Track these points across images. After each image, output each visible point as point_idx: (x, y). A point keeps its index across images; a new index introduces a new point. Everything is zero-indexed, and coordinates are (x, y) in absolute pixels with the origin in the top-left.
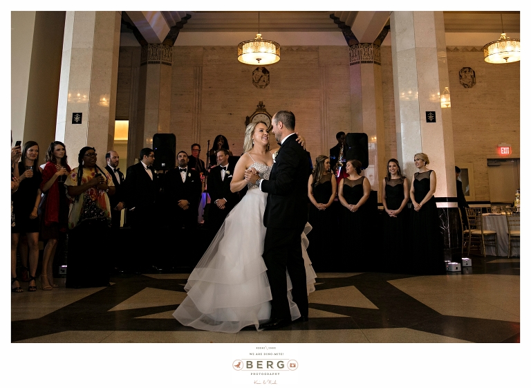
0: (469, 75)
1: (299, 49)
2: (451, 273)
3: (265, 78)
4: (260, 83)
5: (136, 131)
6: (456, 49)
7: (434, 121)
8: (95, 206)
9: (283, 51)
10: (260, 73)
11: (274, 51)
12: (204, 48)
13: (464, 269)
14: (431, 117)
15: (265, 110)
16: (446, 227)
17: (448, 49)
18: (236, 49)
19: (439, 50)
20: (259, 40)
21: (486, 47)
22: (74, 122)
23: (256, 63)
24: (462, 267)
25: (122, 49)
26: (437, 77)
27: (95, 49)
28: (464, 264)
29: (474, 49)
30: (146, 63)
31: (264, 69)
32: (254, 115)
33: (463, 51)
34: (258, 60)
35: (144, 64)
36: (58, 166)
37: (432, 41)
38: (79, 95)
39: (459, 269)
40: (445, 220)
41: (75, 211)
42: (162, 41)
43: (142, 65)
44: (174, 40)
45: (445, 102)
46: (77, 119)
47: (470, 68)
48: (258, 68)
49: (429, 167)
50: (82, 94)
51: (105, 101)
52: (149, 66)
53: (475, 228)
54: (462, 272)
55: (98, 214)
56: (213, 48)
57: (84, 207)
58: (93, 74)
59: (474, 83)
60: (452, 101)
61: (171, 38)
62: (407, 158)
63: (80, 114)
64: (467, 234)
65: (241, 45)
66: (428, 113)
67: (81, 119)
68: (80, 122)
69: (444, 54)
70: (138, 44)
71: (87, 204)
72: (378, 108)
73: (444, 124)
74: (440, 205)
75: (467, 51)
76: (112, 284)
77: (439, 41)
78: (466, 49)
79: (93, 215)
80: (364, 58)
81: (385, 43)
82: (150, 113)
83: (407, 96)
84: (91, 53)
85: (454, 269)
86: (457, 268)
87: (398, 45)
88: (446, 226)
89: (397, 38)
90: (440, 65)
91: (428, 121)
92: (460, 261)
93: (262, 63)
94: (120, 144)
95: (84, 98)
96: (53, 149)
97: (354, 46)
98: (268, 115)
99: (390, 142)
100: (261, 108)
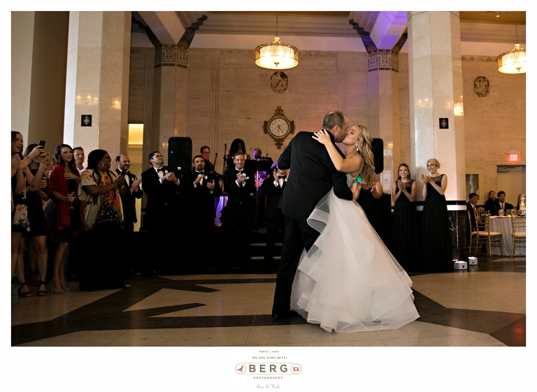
0: (483, 84)
1: (318, 54)
2: (458, 270)
3: (283, 82)
4: (279, 88)
5: (151, 136)
6: (472, 59)
7: (447, 127)
8: (111, 209)
9: (301, 55)
10: (279, 78)
11: (293, 55)
12: (222, 51)
13: (470, 267)
14: (444, 123)
15: (283, 115)
16: (455, 229)
17: (463, 58)
18: (254, 53)
19: (454, 59)
20: (277, 44)
21: (500, 57)
22: (83, 124)
23: (274, 67)
24: (468, 265)
25: (133, 51)
26: (452, 85)
27: (104, 48)
28: (470, 263)
29: (489, 59)
30: (160, 65)
31: (283, 74)
32: (272, 119)
33: (478, 61)
34: (277, 64)
35: (158, 66)
37: (448, 49)
38: (89, 97)
39: (466, 267)
40: (454, 221)
41: (91, 213)
42: (177, 42)
43: (156, 67)
44: (189, 42)
45: (458, 110)
46: (86, 121)
47: (484, 78)
48: (276, 72)
50: (92, 97)
51: (117, 104)
52: (164, 68)
53: (482, 229)
54: (468, 270)
55: (114, 216)
56: (230, 51)
58: (103, 75)
59: (487, 92)
60: (464, 109)
61: (187, 39)
62: (420, 162)
63: (90, 117)
64: (475, 236)
65: (258, 49)
66: (441, 120)
67: (91, 122)
68: (90, 125)
69: (459, 63)
70: (151, 45)
72: (395, 114)
73: (456, 131)
74: (450, 208)
75: (483, 60)
76: (127, 286)
77: (454, 49)
78: (481, 59)
79: (109, 217)
80: (383, 65)
81: (403, 51)
82: (165, 116)
83: (422, 104)
84: (99, 53)
85: (461, 268)
86: (463, 267)
87: (414, 52)
88: (455, 227)
89: (414, 45)
90: (455, 74)
91: (441, 127)
92: (467, 260)
93: (280, 67)
94: (135, 148)
95: (93, 100)
97: (372, 53)
98: (286, 120)
99: (406, 148)
100: (279, 113)
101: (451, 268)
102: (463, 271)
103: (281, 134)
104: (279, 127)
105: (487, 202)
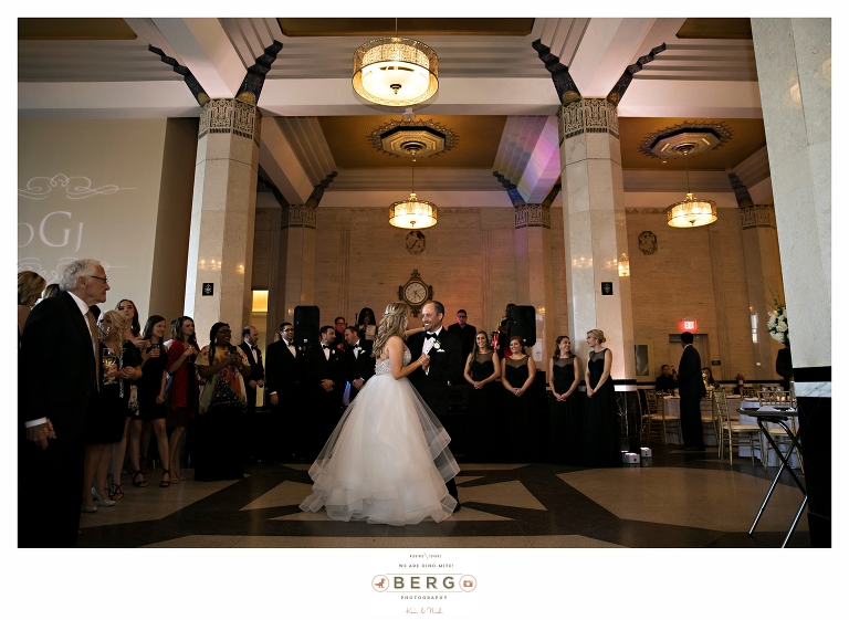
0: (650, 240)
1: (459, 210)
2: (628, 465)
3: (420, 242)
4: (415, 249)
5: (275, 302)
6: (635, 211)
7: (611, 293)
8: (228, 390)
9: (439, 212)
10: (415, 237)
11: (431, 213)
12: (353, 209)
13: (644, 461)
14: (607, 289)
15: (420, 279)
16: (624, 413)
17: (627, 212)
18: (388, 211)
19: (616, 212)
20: (414, 201)
21: (670, 209)
22: (204, 294)
23: (410, 226)
24: (641, 458)
25: (258, 211)
26: (615, 243)
27: (228, 210)
28: (644, 455)
29: (655, 211)
30: (287, 226)
31: (419, 233)
32: (408, 284)
33: (643, 213)
34: (413, 223)
35: (285, 227)
36: (185, 344)
37: (608, 202)
38: (213, 261)
39: (638, 461)
40: (622, 405)
41: (206, 394)
42: (305, 200)
43: (283, 228)
44: (318, 201)
45: (624, 270)
46: (208, 290)
47: (650, 233)
48: (412, 232)
49: (605, 345)
50: (217, 261)
51: (242, 268)
52: (290, 229)
53: (655, 412)
54: (641, 465)
55: (232, 398)
56: (362, 209)
57: (216, 390)
58: (225, 240)
59: (655, 249)
60: (631, 269)
61: (316, 197)
62: (579, 334)
63: (212, 285)
64: (646, 419)
65: (393, 206)
66: (603, 284)
67: (212, 290)
68: (211, 294)
69: (623, 217)
70: (278, 205)
71: (220, 387)
72: (547, 277)
73: (622, 297)
74: (618, 388)
75: (648, 212)
76: (246, 476)
77: (617, 202)
78: (646, 211)
79: (226, 399)
80: (532, 221)
81: (554, 204)
82: (292, 282)
83: (580, 262)
84: (223, 215)
85: (632, 461)
86: (635, 460)
87: (570, 207)
89: (569, 199)
90: (618, 228)
91: (604, 293)
92: (639, 452)
93: (416, 226)
94: (259, 316)
95: (217, 264)
96: (181, 324)
97: (520, 207)
98: (424, 285)
99: (561, 315)
100: (416, 277)
101: (620, 462)
102: (635, 465)
103: (418, 300)
104: (415, 293)
105: (658, 379)
